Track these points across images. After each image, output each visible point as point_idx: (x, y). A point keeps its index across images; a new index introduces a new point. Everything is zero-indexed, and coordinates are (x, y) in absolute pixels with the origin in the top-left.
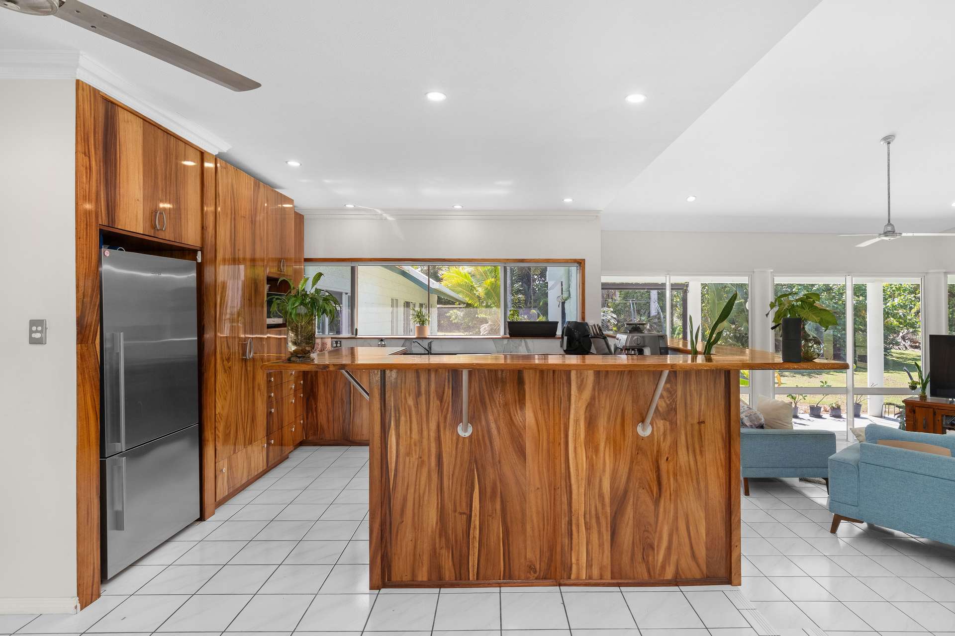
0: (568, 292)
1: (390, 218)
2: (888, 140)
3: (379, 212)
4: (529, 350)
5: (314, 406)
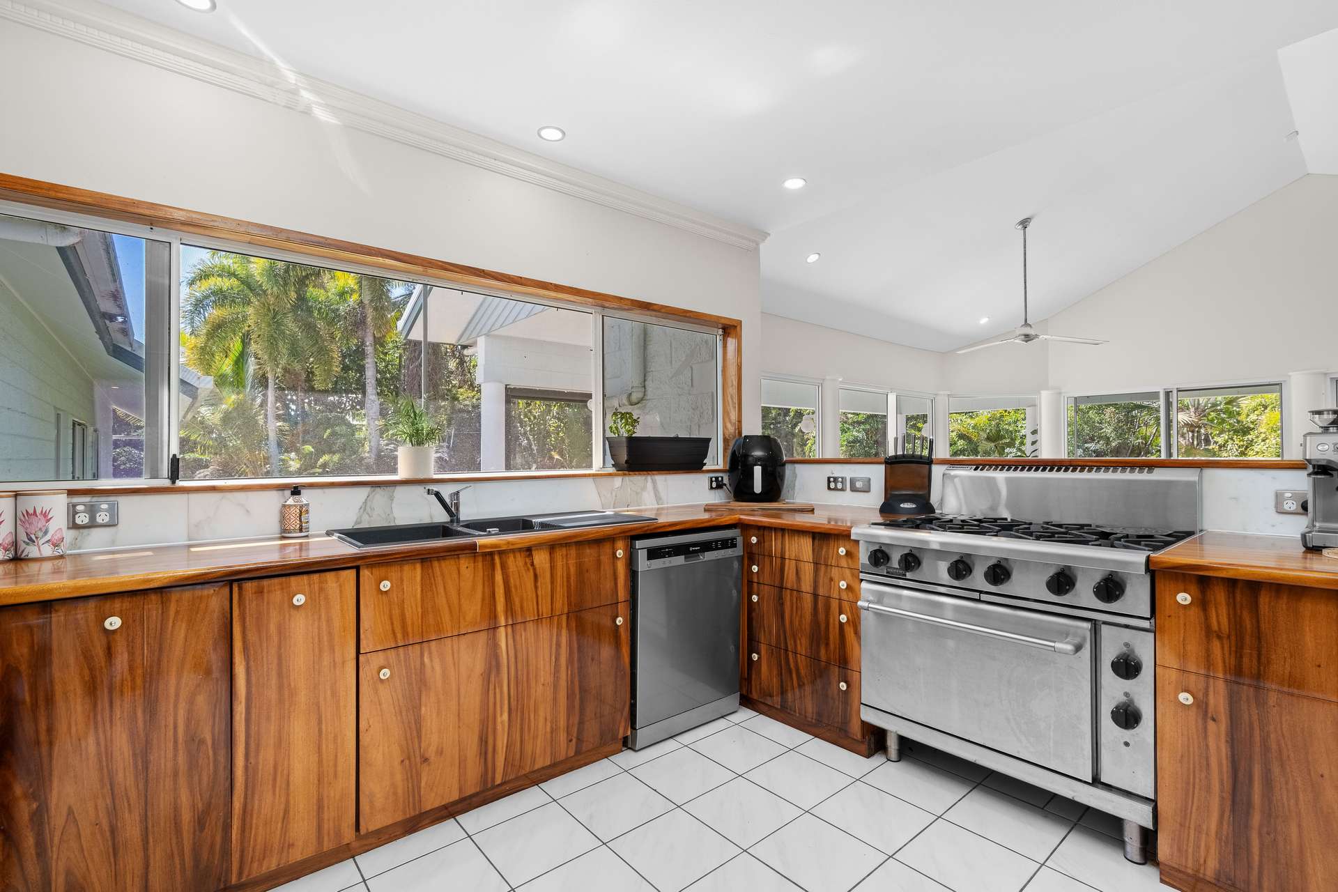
2: (1024, 223)
4: (660, 499)
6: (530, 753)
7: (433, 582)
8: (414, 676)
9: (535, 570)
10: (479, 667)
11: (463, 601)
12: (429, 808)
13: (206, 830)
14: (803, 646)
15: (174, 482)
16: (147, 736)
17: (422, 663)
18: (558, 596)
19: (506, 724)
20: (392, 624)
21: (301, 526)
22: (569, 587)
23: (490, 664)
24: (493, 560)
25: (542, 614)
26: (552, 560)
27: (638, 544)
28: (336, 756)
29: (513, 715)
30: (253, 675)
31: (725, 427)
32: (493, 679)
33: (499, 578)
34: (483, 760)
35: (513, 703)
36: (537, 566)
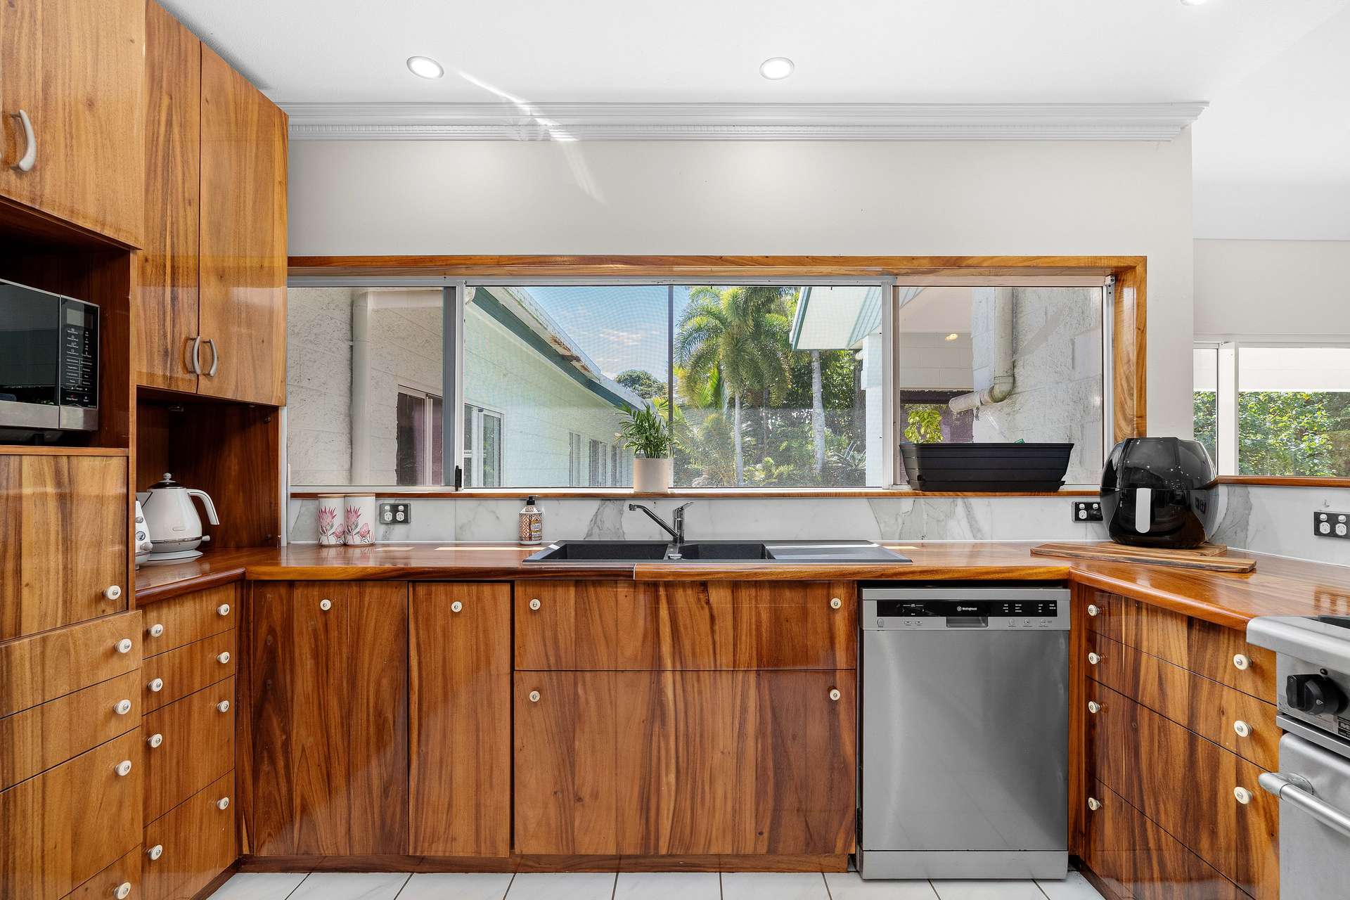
0: (1011, 380)
1: (561, 137)
3: (527, 109)
4: (979, 530)
5: (279, 739)
6: (703, 832)
7: (588, 608)
8: (567, 705)
9: (711, 609)
10: (640, 712)
11: (621, 633)
12: (583, 852)
13: (389, 798)
14: (1170, 817)
15: (457, 490)
16: (349, 703)
17: (576, 693)
18: (743, 647)
19: (673, 788)
20: (545, 645)
21: (530, 534)
22: (759, 636)
23: (653, 710)
24: (657, 591)
25: (721, 665)
26: (735, 601)
27: (867, 593)
28: (492, 767)
29: (683, 777)
30: (424, 670)
31: (1117, 425)
32: (657, 729)
33: (664, 613)
34: (644, 821)
35: (683, 765)
36: (714, 606)
